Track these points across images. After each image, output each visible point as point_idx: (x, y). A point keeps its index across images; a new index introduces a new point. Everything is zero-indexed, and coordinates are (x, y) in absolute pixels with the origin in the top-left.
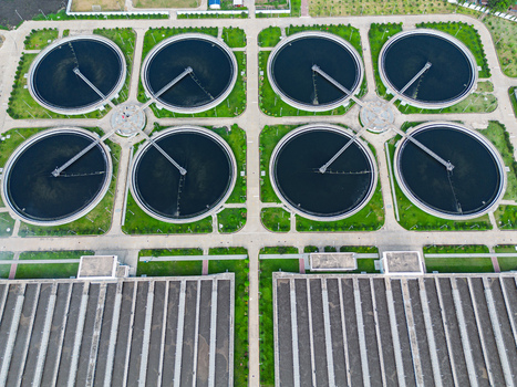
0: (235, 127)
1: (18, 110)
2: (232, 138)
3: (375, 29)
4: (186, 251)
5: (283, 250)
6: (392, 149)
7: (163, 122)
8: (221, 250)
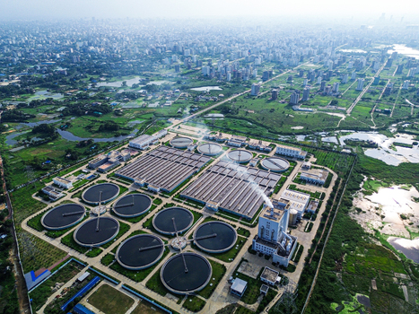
0: (144, 227)
1: (222, 270)
2: (148, 224)
3: (54, 237)
4: (188, 205)
5: (163, 196)
6: (107, 203)
7: (166, 239)
8: (178, 201)
